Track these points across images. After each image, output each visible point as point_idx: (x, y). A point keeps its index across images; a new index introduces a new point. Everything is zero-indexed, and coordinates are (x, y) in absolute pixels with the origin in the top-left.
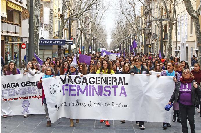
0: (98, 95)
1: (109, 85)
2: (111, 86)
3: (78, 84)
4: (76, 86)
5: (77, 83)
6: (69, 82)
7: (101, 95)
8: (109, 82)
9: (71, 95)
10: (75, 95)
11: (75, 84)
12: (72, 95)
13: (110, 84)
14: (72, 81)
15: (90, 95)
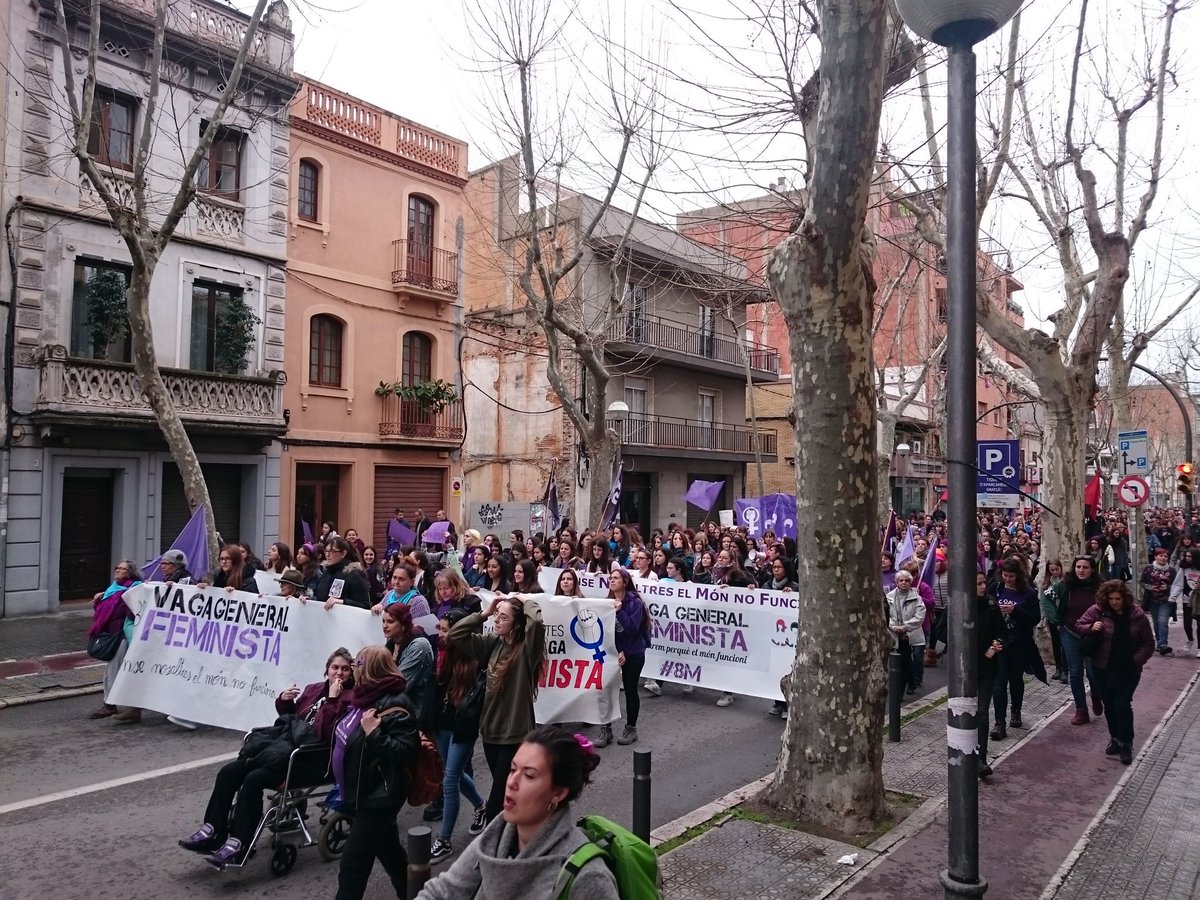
0: (221, 653)
1: (255, 627)
2: (261, 629)
3: (195, 616)
4: (190, 619)
5: (193, 613)
6: (172, 609)
7: (228, 655)
8: (258, 619)
9: (172, 643)
10: (181, 644)
11: (187, 613)
12: (176, 644)
13: (260, 624)
14: (181, 605)
15: (207, 650)
